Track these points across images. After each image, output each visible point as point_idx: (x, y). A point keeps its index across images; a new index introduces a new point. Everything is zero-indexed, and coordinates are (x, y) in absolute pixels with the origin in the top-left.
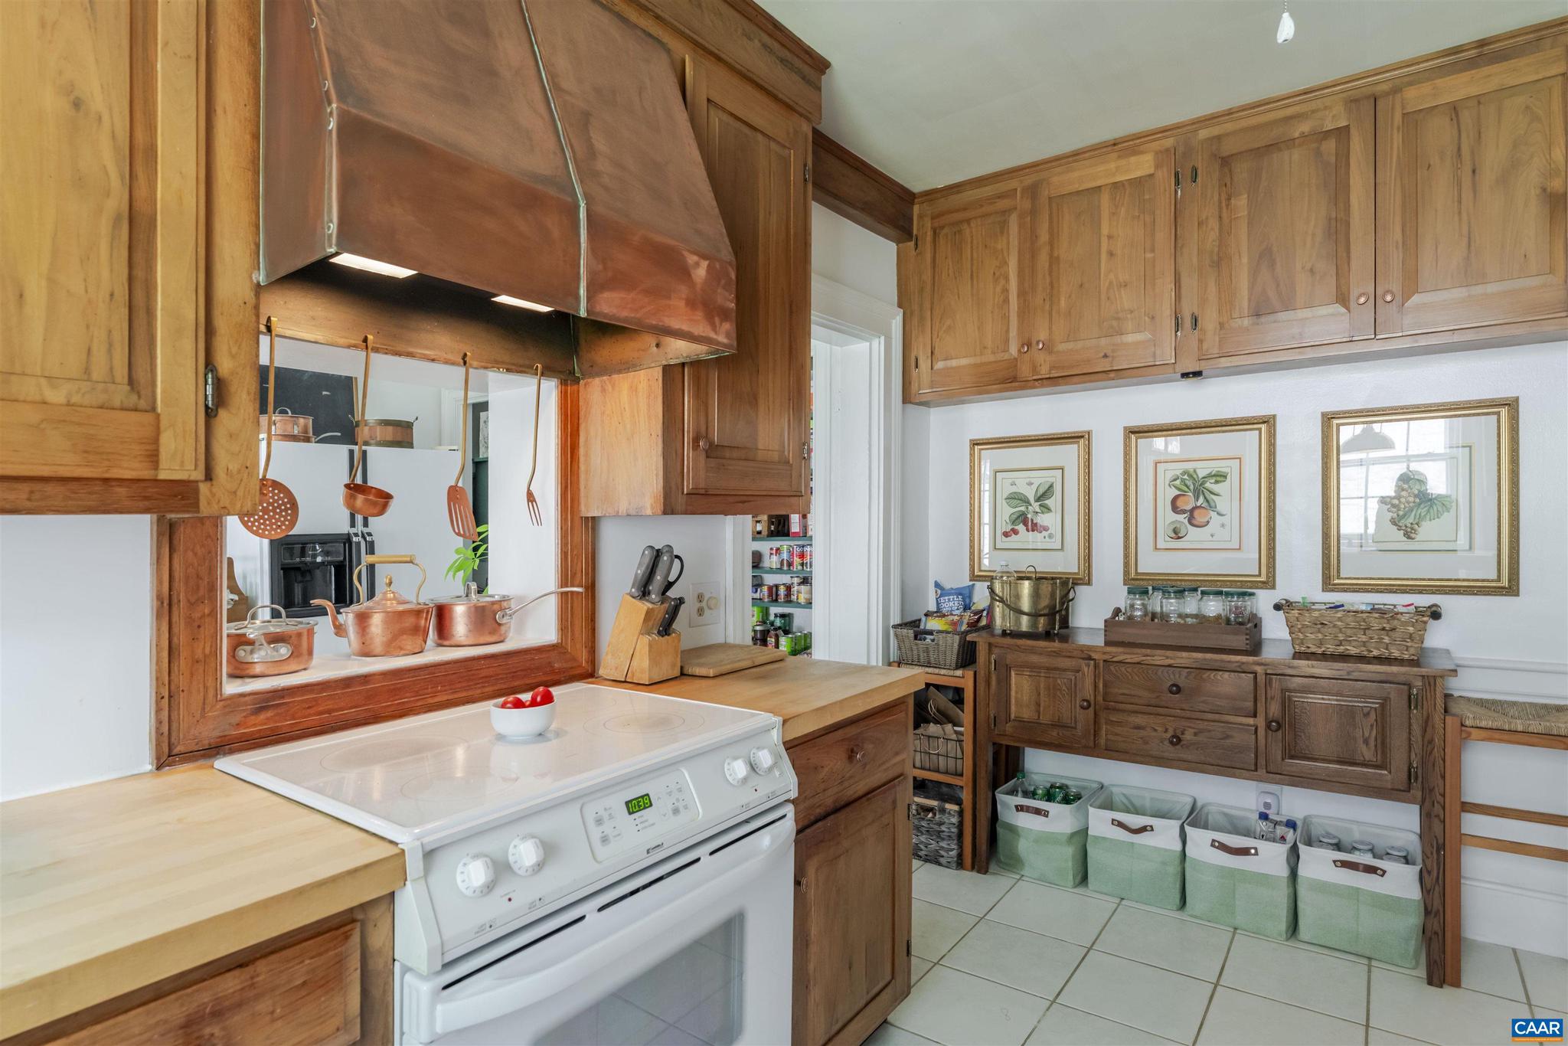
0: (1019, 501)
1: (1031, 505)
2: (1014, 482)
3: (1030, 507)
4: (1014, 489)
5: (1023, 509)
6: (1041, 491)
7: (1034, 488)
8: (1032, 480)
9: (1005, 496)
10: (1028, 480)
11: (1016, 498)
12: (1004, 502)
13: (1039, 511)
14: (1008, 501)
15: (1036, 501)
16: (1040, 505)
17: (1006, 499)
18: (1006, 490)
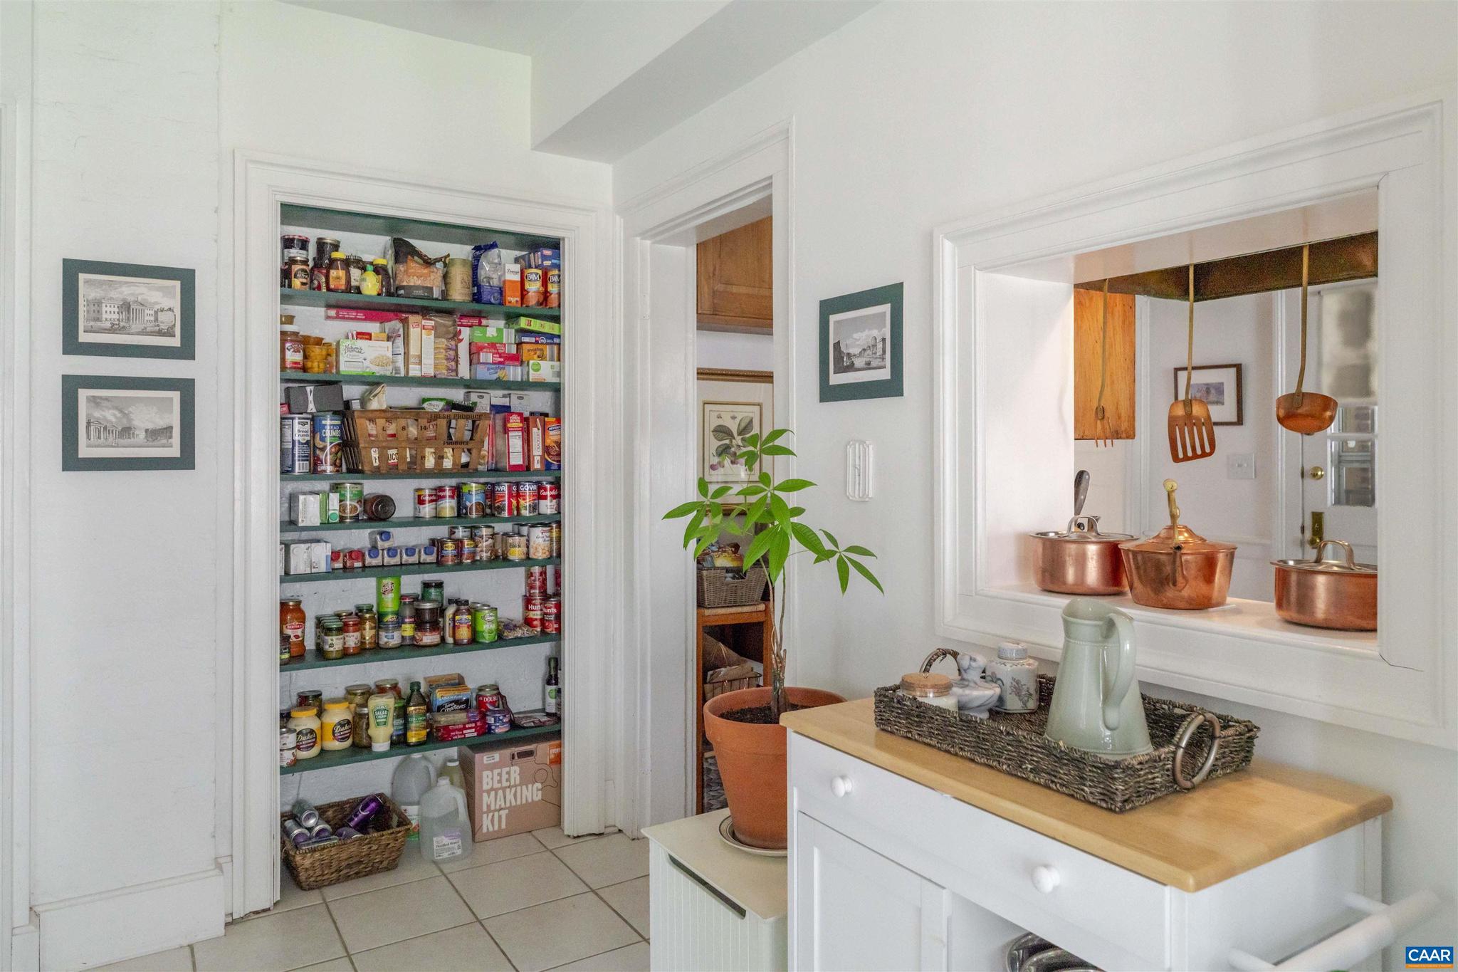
0: (724, 434)
1: (734, 439)
2: (720, 415)
3: (733, 440)
4: (720, 422)
5: (727, 442)
6: (743, 425)
7: (737, 421)
8: (736, 414)
9: (712, 429)
10: (732, 414)
11: (721, 431)
12: (711, 433)
13: (741, 445)
14: (715, 433)
15: (738, 435)
16: (742, 439)
17: (713, 432)
18: (714, 423)
